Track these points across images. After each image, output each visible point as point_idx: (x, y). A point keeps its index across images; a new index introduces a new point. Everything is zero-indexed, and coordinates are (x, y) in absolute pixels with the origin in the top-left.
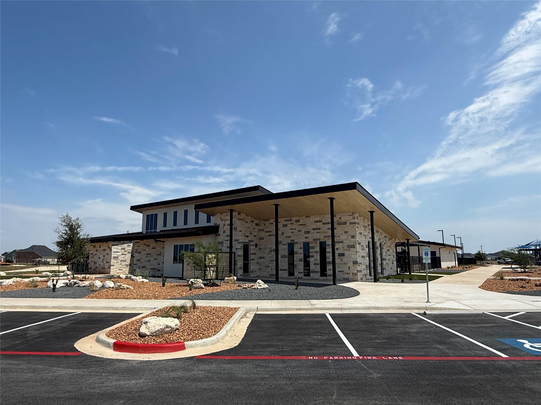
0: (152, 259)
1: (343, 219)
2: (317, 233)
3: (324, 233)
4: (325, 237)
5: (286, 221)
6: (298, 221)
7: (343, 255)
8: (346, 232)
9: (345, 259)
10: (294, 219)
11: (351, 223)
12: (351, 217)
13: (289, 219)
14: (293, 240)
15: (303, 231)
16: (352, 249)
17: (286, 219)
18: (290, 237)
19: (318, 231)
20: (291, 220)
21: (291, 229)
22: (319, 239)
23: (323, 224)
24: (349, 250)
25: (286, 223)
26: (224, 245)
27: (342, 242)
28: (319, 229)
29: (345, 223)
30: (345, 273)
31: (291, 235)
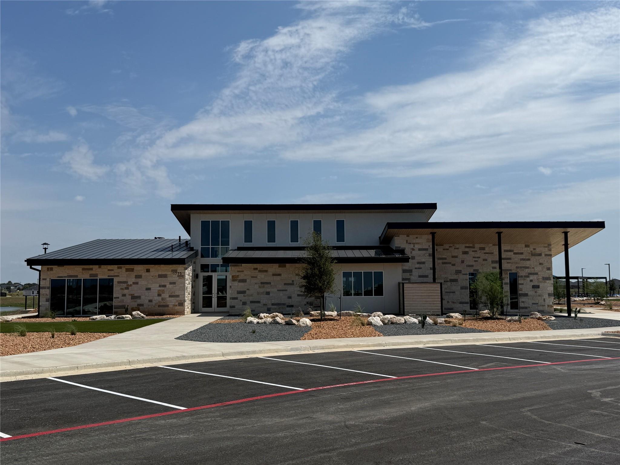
0: (275, 290)
1: (538, 251)
2: (508, 263)
3: (516, 263)
4: (517, 267)
5: (466, 247)
6: (483, 249)
7: (538, 287)
8: (540, 264)
9: (539, 291)
10: (477, 246)
11: (546, 255)
12: (546, 249)
13: (471, 245)
14: (477, 270)
15: (490, 260)
16: (548, 281)
17: (467, 245)
18: (472, 266)
19: (509, 261)
20: (474, 248)
21: (474, 257)
22: (511, 270)
23: (515, 254)
24: (545, 282)
25: (467, 250)
26: (413, 273)
27: (537, 274)
28: (510, 259)
29: (540, 255)
30: (540, 306)
31: (474, 263)
